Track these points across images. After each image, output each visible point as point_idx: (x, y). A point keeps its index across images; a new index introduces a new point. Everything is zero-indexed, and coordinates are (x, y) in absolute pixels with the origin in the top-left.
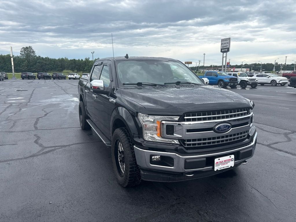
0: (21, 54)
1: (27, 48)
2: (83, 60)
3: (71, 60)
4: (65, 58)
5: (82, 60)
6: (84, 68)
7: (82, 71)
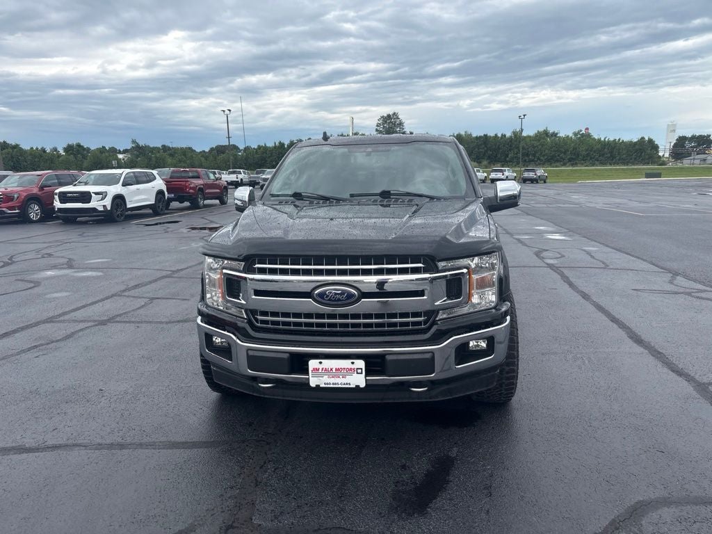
0: (377, 130)
1: (389, 116)
2: (505, 135)
3: (477, 137)
4: (466, 132)
5: (503, 136)
6: (507, 156)
7: (501, 162)
